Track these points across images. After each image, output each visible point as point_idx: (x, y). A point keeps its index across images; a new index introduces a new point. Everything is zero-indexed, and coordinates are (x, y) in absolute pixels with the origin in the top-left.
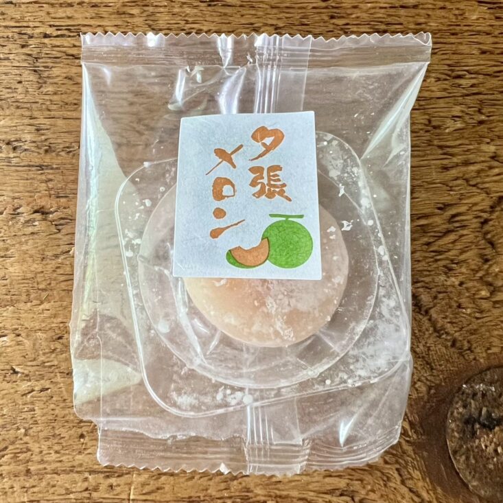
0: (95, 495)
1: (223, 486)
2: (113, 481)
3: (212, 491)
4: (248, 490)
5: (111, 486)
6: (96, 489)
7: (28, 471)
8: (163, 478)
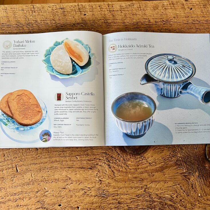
0: (61, 155)
1: (83, 153)
2: (64, 153)
3: (82, 154)
4: (88, 153)
5: (64, 154)
6: (61, 154)
7: (48, 152)
8: (73, 152)
